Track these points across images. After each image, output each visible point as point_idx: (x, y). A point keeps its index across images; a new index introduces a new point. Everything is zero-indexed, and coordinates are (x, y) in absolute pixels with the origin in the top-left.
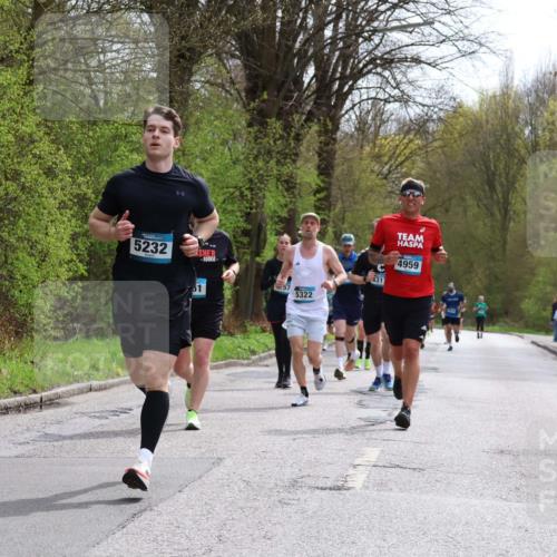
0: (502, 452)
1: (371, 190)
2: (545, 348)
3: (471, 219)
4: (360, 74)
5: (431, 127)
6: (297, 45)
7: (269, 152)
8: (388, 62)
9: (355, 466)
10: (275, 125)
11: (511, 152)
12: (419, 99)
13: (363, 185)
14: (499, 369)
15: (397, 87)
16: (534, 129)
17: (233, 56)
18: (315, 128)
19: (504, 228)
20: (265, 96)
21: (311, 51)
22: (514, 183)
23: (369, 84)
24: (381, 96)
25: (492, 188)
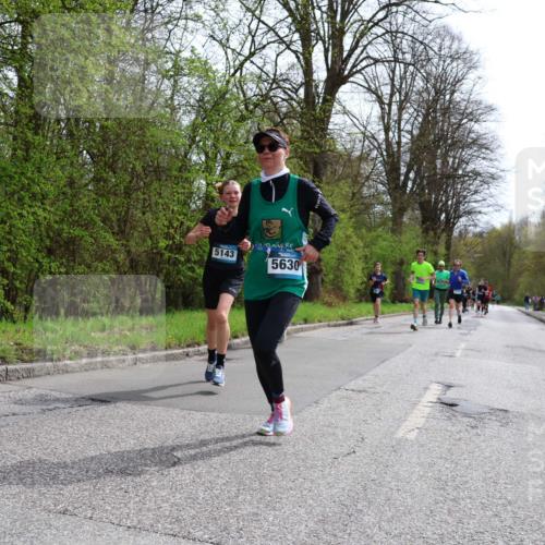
0: (508, 346)
2: (522, 311)
3: (498, 267)
4: (460, 217)
5: (485, 235)
6: (439, 206)
7: (429, 242)
8: (469, 213)
10: (431, 233)
11: (512, 244)
12: (480, 225)
13: (460, 254)
14: (505, 318)
15: (473, 221)
17: (417, 210)
18: (445, 234)
19: (509, 270)
20: (428, 223)
21: (444, 209)
22: (512, 255)
23: (463, 220)
24: (467, 224)
25: (505, 256)
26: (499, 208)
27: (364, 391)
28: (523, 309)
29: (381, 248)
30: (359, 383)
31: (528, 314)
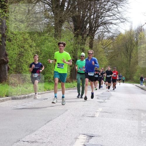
0: (129, 109)
1: (101, 51)
2: (139, 87)
3: (123, 58)
4: (99, 26)
5: (114, 38)
6: (85, 19)
7: (79, 43)
8: (105, 23)
9: (97, 112)
10: (80, 37)
11: (132, 44)
12: (112, 32)
13: (99, 50)
14: (128, 91)
15: (107, 29)
16: (137, 39)
17: (71, 22)
18: (89, 38)
19: (130, 61)
20: (78, 31)
21: (88, 21)
22: (132, 50)
24: (103, 31)
25: (127, 51)
26: (123, 20)
27: (36, 142)
28: (139, 85)
29: (48, 47)
30: (32, 137)
31: (142, 89)
